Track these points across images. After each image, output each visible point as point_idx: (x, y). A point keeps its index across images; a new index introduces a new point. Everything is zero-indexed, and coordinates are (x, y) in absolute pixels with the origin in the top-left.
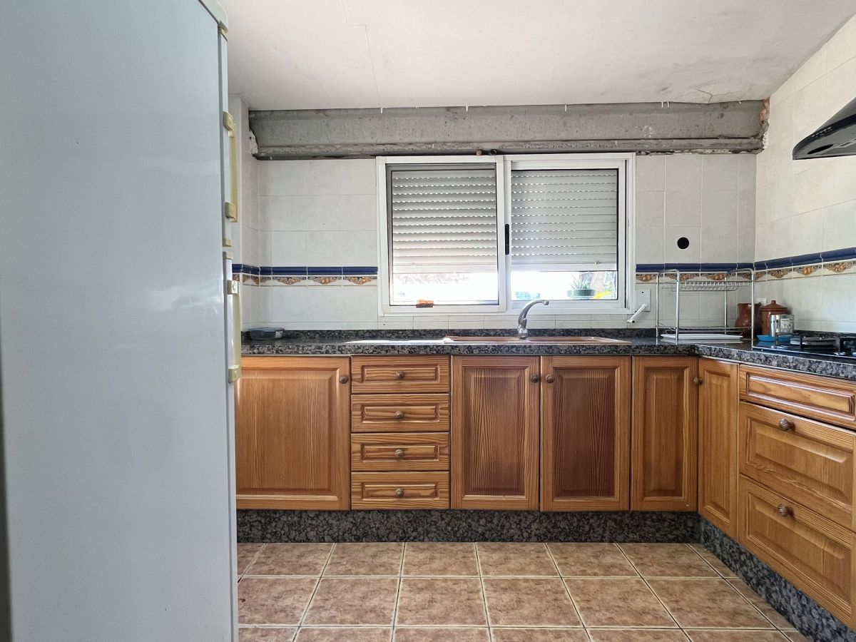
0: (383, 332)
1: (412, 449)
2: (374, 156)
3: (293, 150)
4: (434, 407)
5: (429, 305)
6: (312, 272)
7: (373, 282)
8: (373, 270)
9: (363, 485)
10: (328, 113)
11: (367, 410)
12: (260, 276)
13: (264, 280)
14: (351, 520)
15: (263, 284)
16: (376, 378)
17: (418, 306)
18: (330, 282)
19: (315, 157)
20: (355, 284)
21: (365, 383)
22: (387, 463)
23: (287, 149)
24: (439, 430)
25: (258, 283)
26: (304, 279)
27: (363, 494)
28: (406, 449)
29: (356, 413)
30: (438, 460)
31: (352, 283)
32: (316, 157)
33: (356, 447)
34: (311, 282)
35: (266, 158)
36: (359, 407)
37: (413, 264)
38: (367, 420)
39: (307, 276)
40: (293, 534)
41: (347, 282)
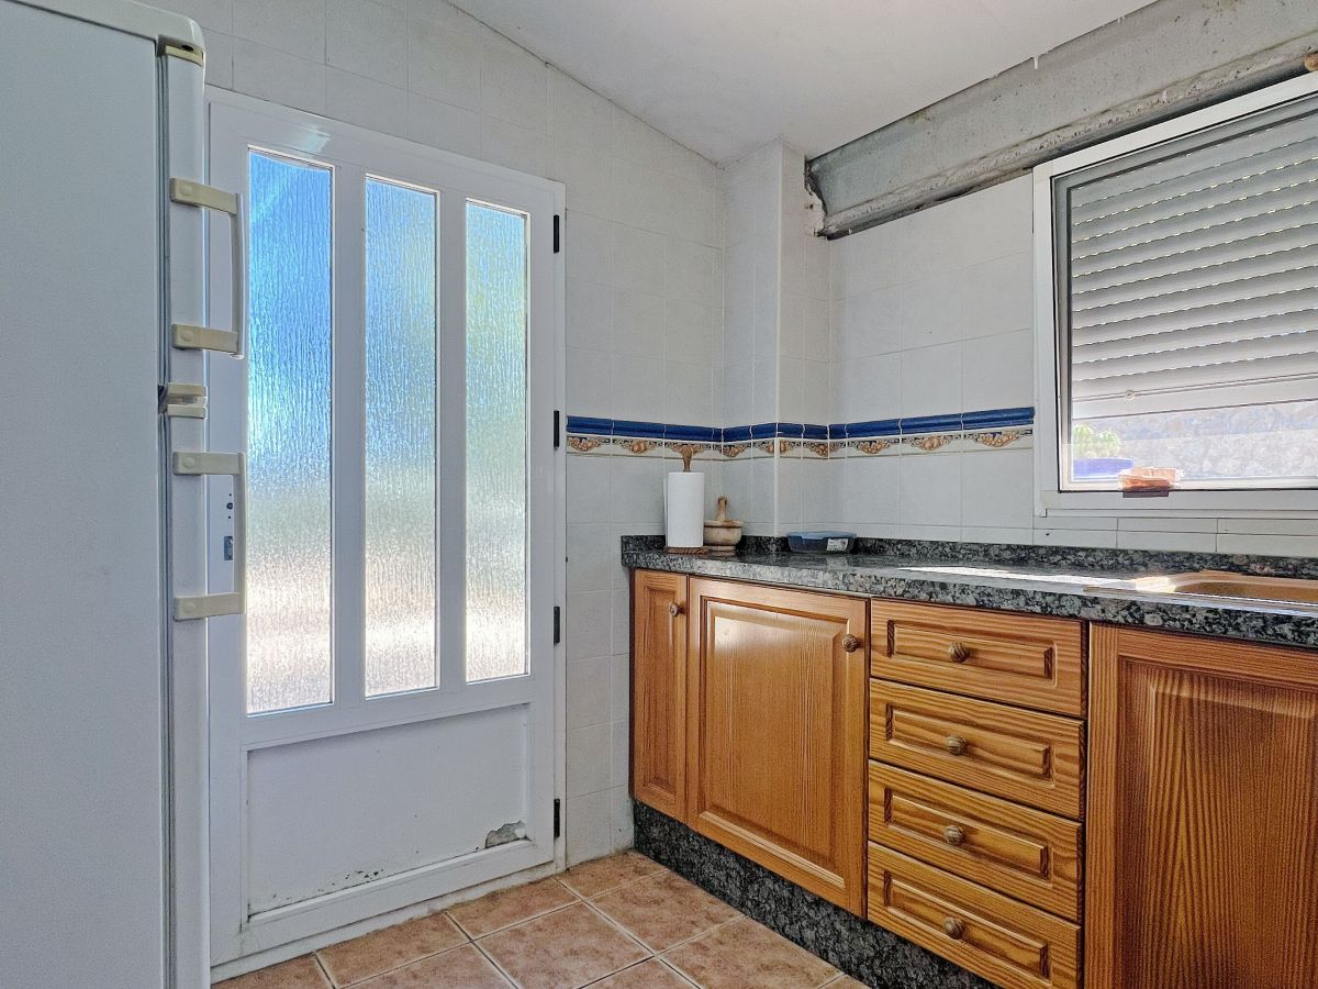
0: (1042, 552)
1: (985, 835)
2: (1029, 167)
3: (874, 205)
4: (1042, 747)
5: (1162, 490)
6: (909, 427)
7: (1025, 440)
8: (1025, 415)
9: (888, 876)
10: (930, 113)
11: (898, 718)
12: (829, 441)
13: (834, 446)
14: (871, 940)
15: (834, 455)
16: (916, 652)
17: (1128, 493)
18: (939, 445)
19: (918, 207)
20: (986, 447)
21: (895, 659)
22: (932, 848)
23: (866, 208)
24: (1053, 808)
25: (826, 455)
26: (897, 441)
27: (888, 898)
28: (974, 831)
29: (878, 719)
30: (1050, 886)
31: (980, 446)
32: (922, 205)
33: (876, 792)
34: (907, 448)
35: (842, 234)
36: (882, 707)
37: (1130, 393)
38: (898, 738)
39: (900, 437)
40: (783, 920)
41: (970, 443)
